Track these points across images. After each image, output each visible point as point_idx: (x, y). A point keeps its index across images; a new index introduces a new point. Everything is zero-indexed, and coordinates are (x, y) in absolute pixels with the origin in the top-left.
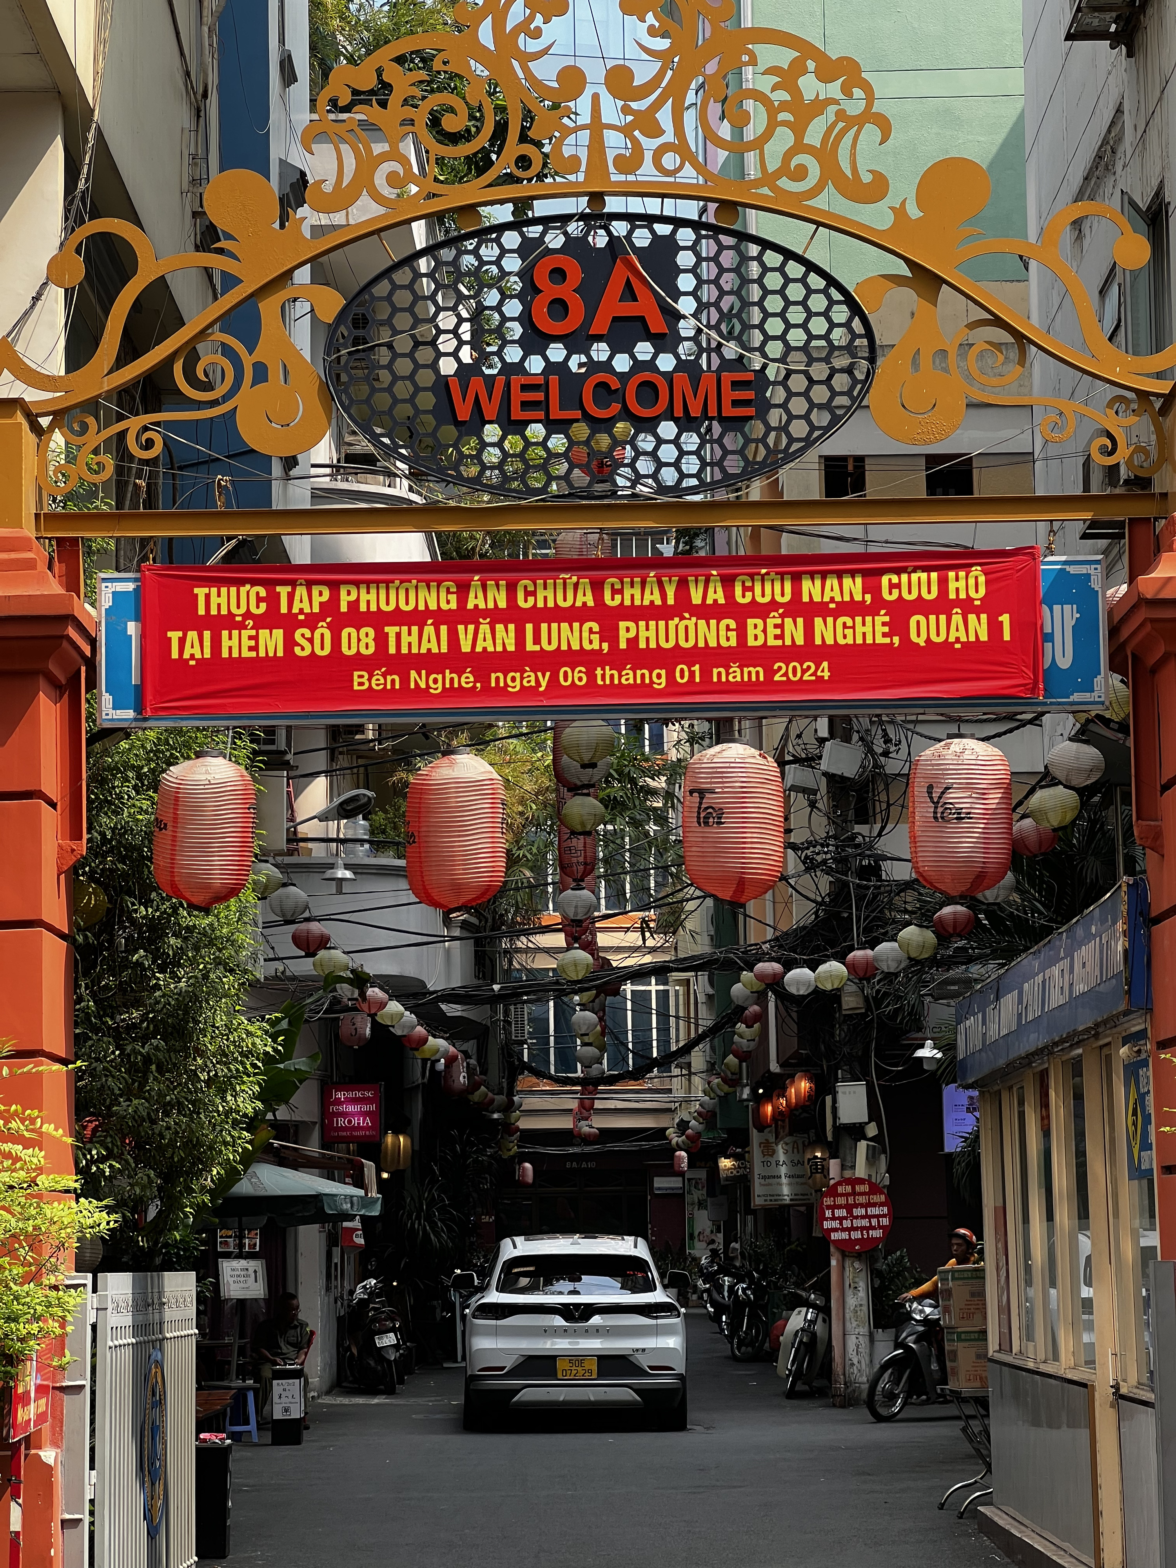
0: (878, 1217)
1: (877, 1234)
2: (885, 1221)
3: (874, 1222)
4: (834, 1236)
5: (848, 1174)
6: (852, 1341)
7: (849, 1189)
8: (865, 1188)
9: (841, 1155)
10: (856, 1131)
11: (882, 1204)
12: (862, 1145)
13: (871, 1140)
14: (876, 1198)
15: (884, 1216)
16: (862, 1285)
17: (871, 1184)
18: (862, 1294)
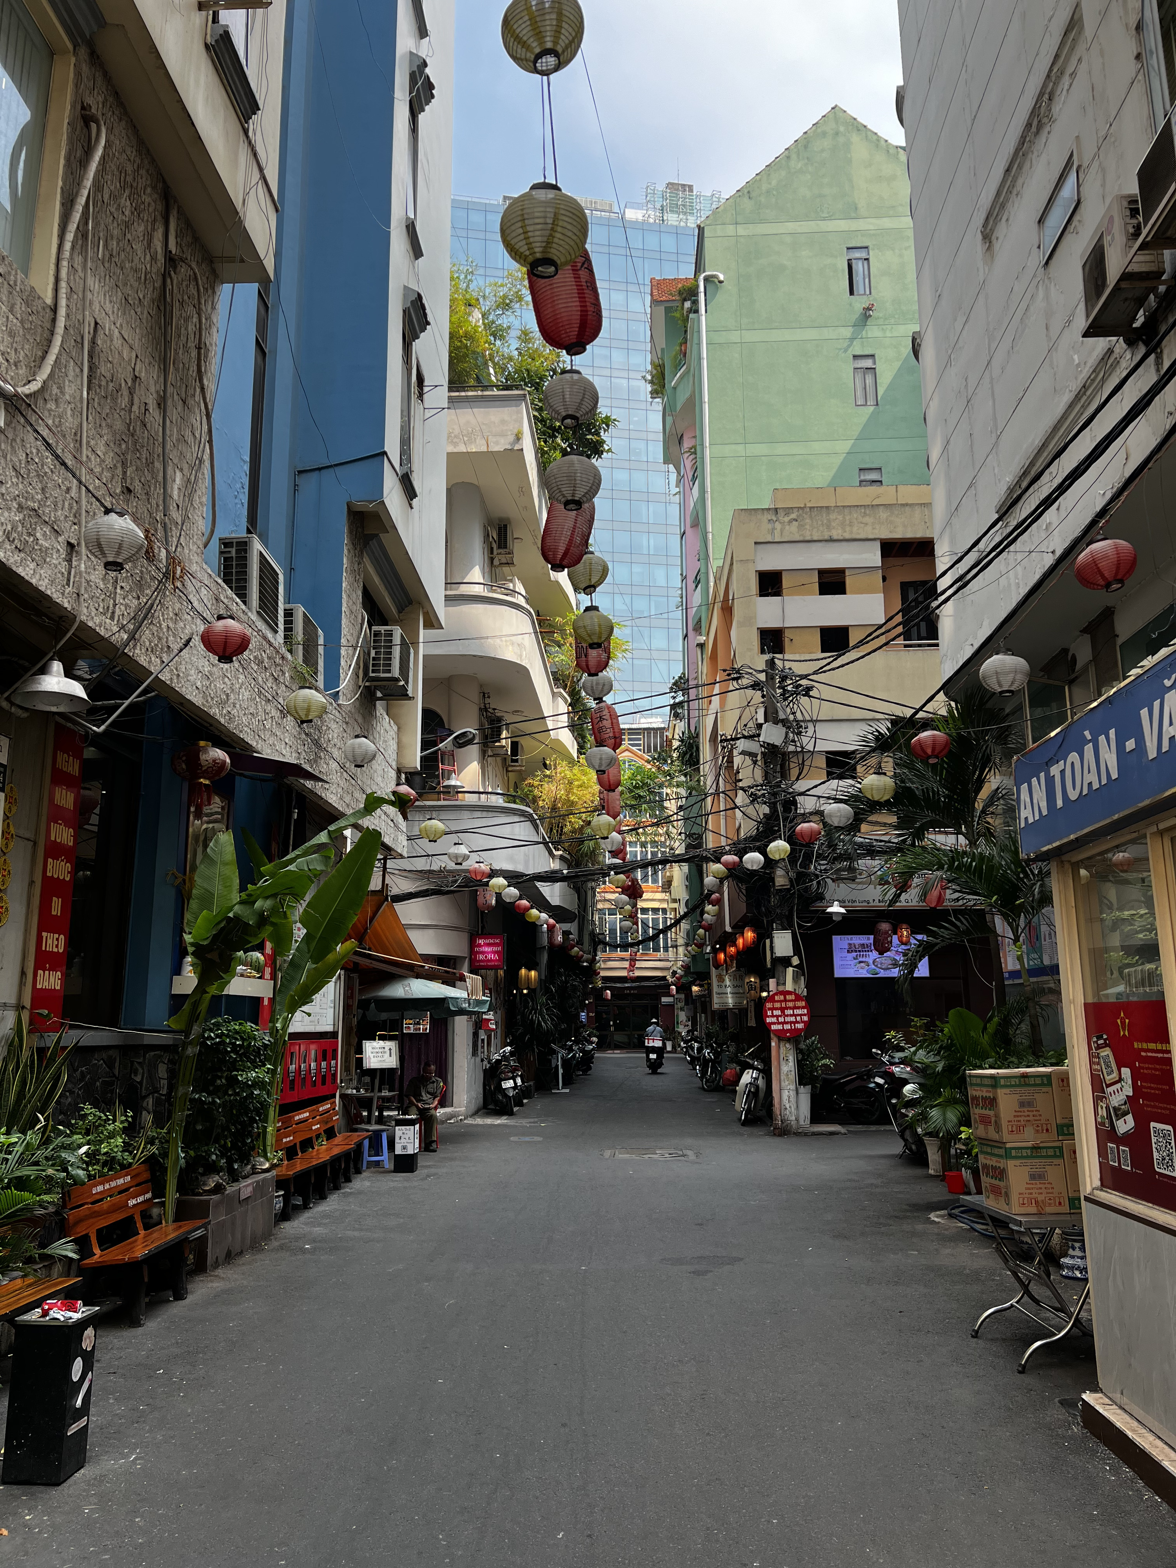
0: (801, 1015)
1: (800, 1026)
2: (806, 1018)
3: (798, 1018)
4: (774, 1027)
5: (781, 988)
6: (785, 1094)
7: (782, 998)
8: (793, 997)
9: (776, 975)
10: (785, 962)
11: (803, 1008)
12: (790, 970)
13: (794, 967)
14: (799, 1004)
15: (805, 1015)
16: (791, 1058)
17: (796, 995)
18: (791, 1064)
